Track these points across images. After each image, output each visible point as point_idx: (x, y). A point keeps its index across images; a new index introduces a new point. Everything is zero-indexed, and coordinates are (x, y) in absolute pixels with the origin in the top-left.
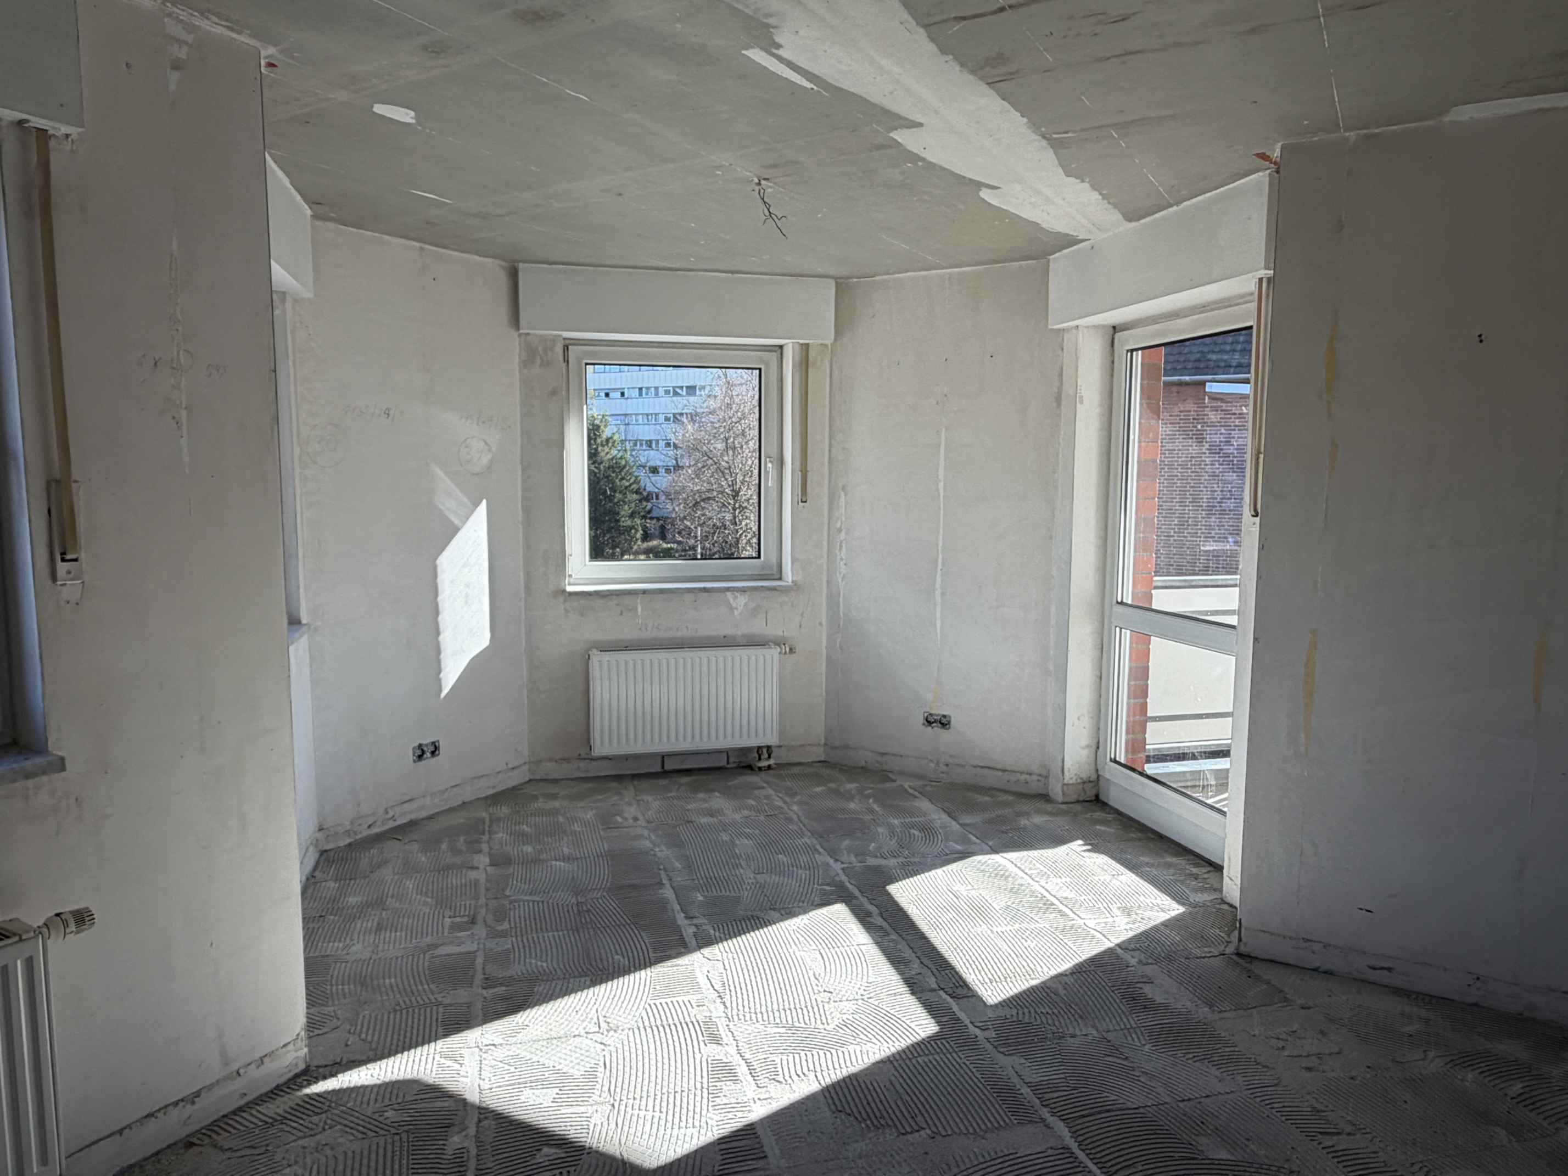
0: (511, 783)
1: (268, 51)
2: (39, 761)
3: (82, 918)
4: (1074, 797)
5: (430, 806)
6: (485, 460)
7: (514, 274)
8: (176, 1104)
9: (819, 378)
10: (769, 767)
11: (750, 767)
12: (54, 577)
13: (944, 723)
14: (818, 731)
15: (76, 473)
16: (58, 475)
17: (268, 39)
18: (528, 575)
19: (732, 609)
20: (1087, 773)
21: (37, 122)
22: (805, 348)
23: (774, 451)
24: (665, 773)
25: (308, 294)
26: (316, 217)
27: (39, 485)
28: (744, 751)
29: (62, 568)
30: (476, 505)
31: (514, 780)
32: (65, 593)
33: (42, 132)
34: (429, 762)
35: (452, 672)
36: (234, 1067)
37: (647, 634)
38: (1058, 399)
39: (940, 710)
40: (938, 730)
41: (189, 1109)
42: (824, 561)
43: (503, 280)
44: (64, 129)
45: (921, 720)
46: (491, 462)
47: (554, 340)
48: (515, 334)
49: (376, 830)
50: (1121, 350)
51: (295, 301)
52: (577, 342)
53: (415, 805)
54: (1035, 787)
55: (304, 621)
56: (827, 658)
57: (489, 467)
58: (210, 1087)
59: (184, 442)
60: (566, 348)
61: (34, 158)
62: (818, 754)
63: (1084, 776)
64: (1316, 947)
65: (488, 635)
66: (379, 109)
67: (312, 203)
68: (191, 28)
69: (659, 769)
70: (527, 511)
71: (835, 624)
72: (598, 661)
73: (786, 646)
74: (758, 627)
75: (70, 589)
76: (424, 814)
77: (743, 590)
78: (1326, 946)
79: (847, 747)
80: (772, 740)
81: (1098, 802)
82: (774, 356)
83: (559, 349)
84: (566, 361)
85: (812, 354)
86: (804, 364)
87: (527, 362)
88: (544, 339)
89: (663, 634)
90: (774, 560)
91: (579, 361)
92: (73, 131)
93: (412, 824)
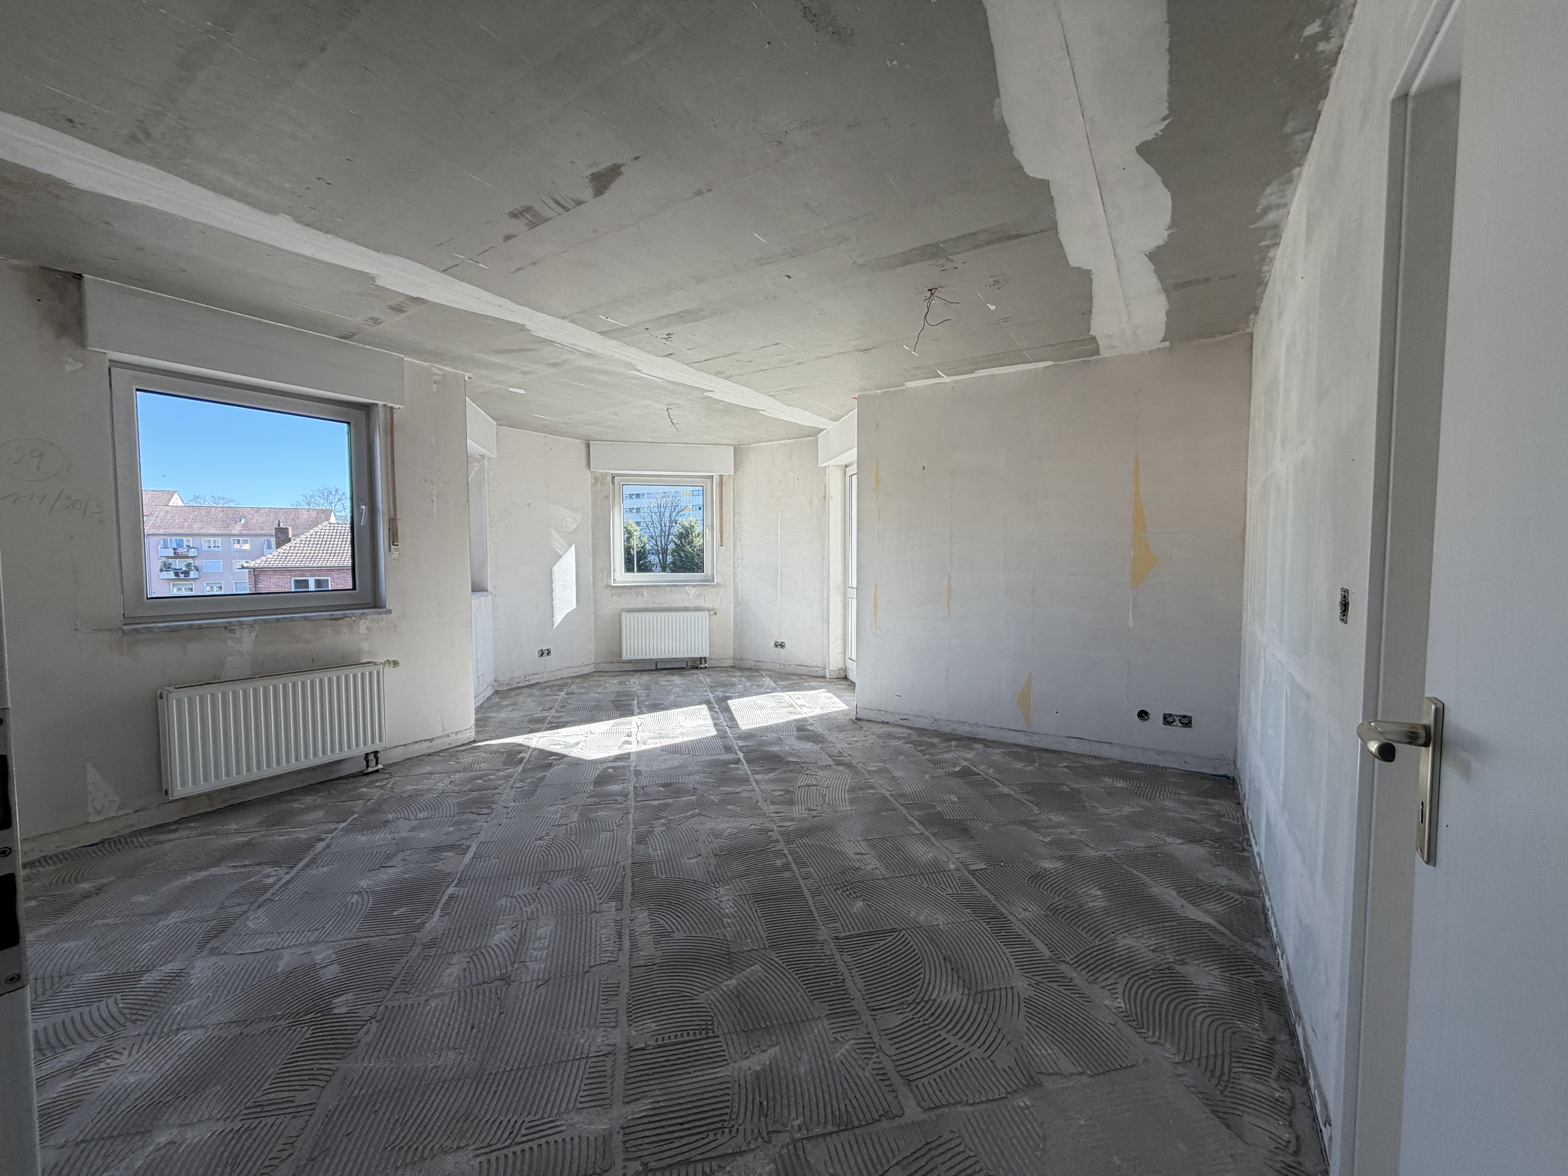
0: (585, 672)
1: (467, 375)
2: (384, 610)
3: (395, 663)
4: (835, 676)
5: (546, 677)
6: (574, 526)
7: (588, 446)
8: (425, 741)
9: (728, 490)
10: (706, 668)
11: (697, 668)
12: (390, 550)
13: (782, 645)
14: (730, 653)
15: (398, 517)
16: (392, 517)
17: (467, 372)
18: (594, 578)
19: (688, 594)
20: (840, 665)
21: (390, 405)
22: (721, 476)
23: (709, 524)
24: (657, 670)
25: (494, 456)
26: (499, 424)
27: (386, 519)
28: (694, 660)
29: (393, 547)
30: (570, 546)
31: (587, 670)
32: (393, 556)
33: (392, 408)
34: (545, 658)
35: (559, 618)
36: (446, 733)
37: (649, 606)
38: (825, 497)
39: (780, 640)
40: (780, 649)
41: (430, 744)
42: (732, 573)
43: (583, 448)
44: (398, 406)
45: (773, 644)
46: (577, 528)
47: (606, 474)
48: (589, 472)
49: (520, 685)
50: (848, 475)
51: (489, 459)
52: (620, 475)
53: (538, 676)
54: (820, 673)
55: (490, 590)
56: (734, 618)
57: (576, 529)
58: (438, 738)
59: (435, 508)
60: (613, 478)
61: (388, 416)
62: (730, 663)
63: (840, 667)
64: (883, 713)
65: (575, 603)
66: (510, 389)
67: (496, 420)
68: (440, 370)
69: (654, 668)
70: (594, 549)
71: (737, 602)
72: (625, 616)
73: (713, 612)
74: (701, 603)
75: (395, 554)
76: (543, 680)
77: (694, 586)
78: (886, 712)
79: (742, 659)
80: (705, 654)
81: (845, 678)
82: (709, 481)
83: (609, 478)
84: (613, 483)
85: (724, 480)
86: (721, 483)
87: (594, 484)
88: (602, 474)
89: (656, 606)
90: (710, 573)
91: (619, 483)
92: (401, 407)
93: (537, 683)
